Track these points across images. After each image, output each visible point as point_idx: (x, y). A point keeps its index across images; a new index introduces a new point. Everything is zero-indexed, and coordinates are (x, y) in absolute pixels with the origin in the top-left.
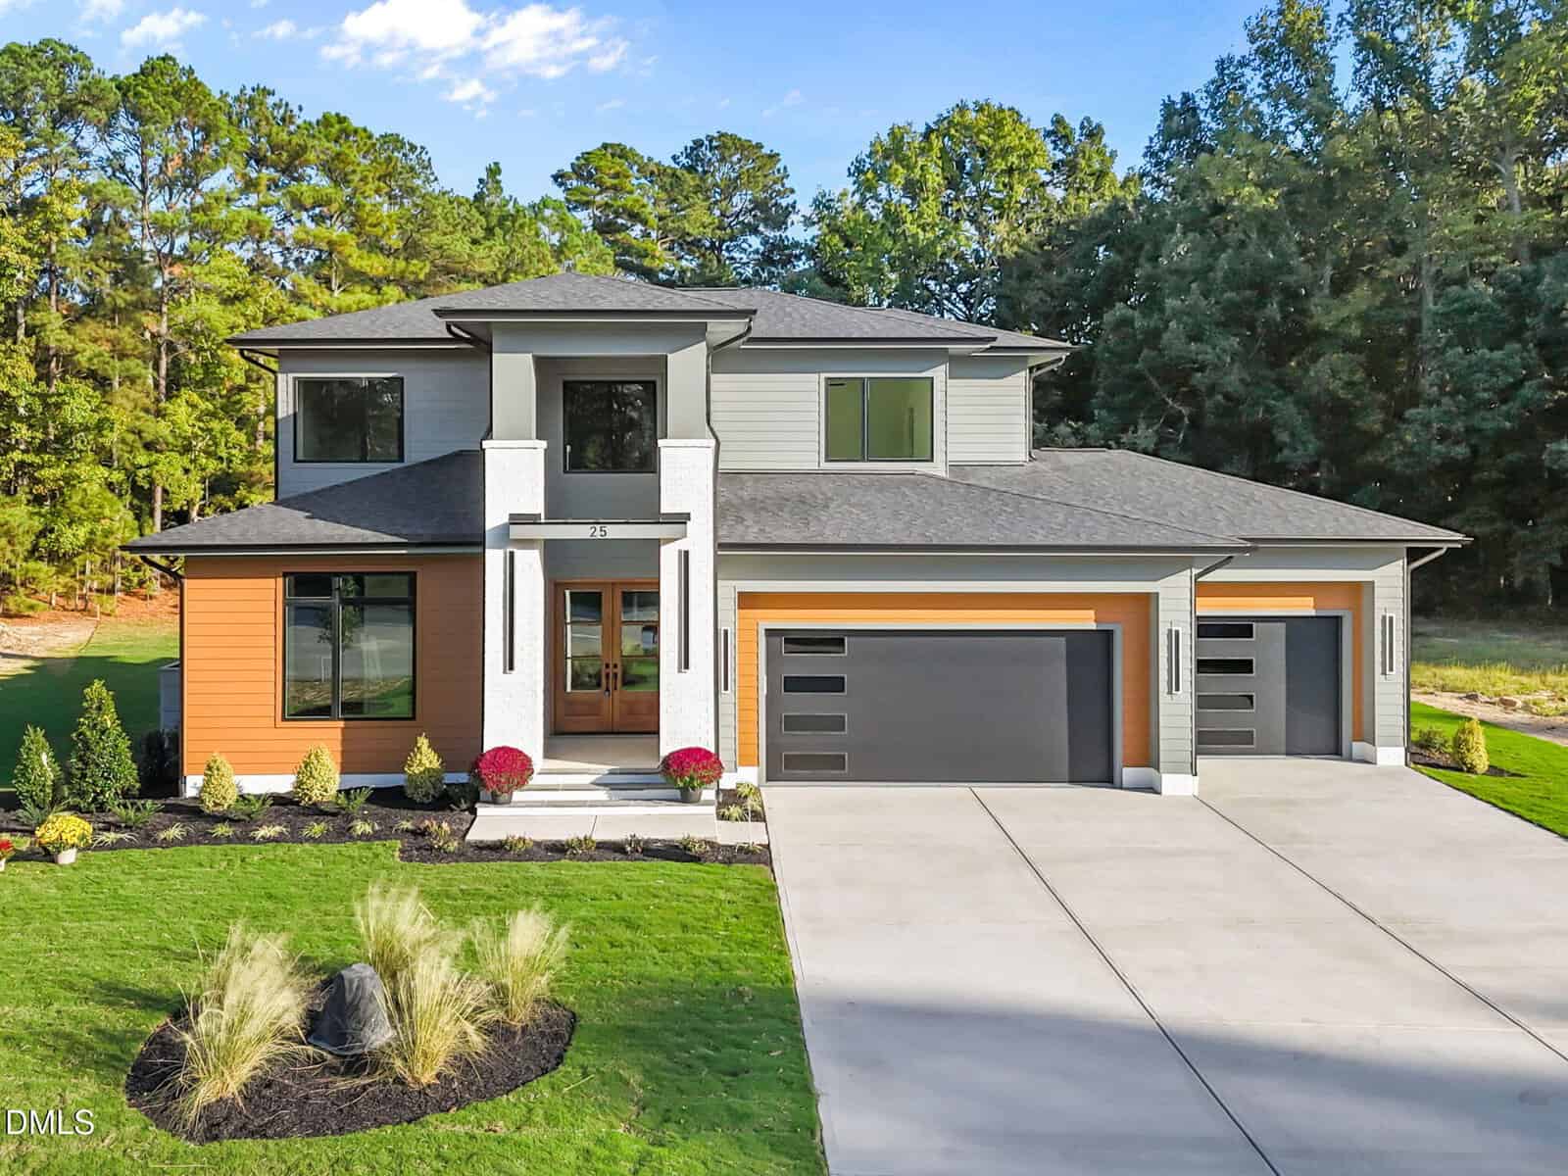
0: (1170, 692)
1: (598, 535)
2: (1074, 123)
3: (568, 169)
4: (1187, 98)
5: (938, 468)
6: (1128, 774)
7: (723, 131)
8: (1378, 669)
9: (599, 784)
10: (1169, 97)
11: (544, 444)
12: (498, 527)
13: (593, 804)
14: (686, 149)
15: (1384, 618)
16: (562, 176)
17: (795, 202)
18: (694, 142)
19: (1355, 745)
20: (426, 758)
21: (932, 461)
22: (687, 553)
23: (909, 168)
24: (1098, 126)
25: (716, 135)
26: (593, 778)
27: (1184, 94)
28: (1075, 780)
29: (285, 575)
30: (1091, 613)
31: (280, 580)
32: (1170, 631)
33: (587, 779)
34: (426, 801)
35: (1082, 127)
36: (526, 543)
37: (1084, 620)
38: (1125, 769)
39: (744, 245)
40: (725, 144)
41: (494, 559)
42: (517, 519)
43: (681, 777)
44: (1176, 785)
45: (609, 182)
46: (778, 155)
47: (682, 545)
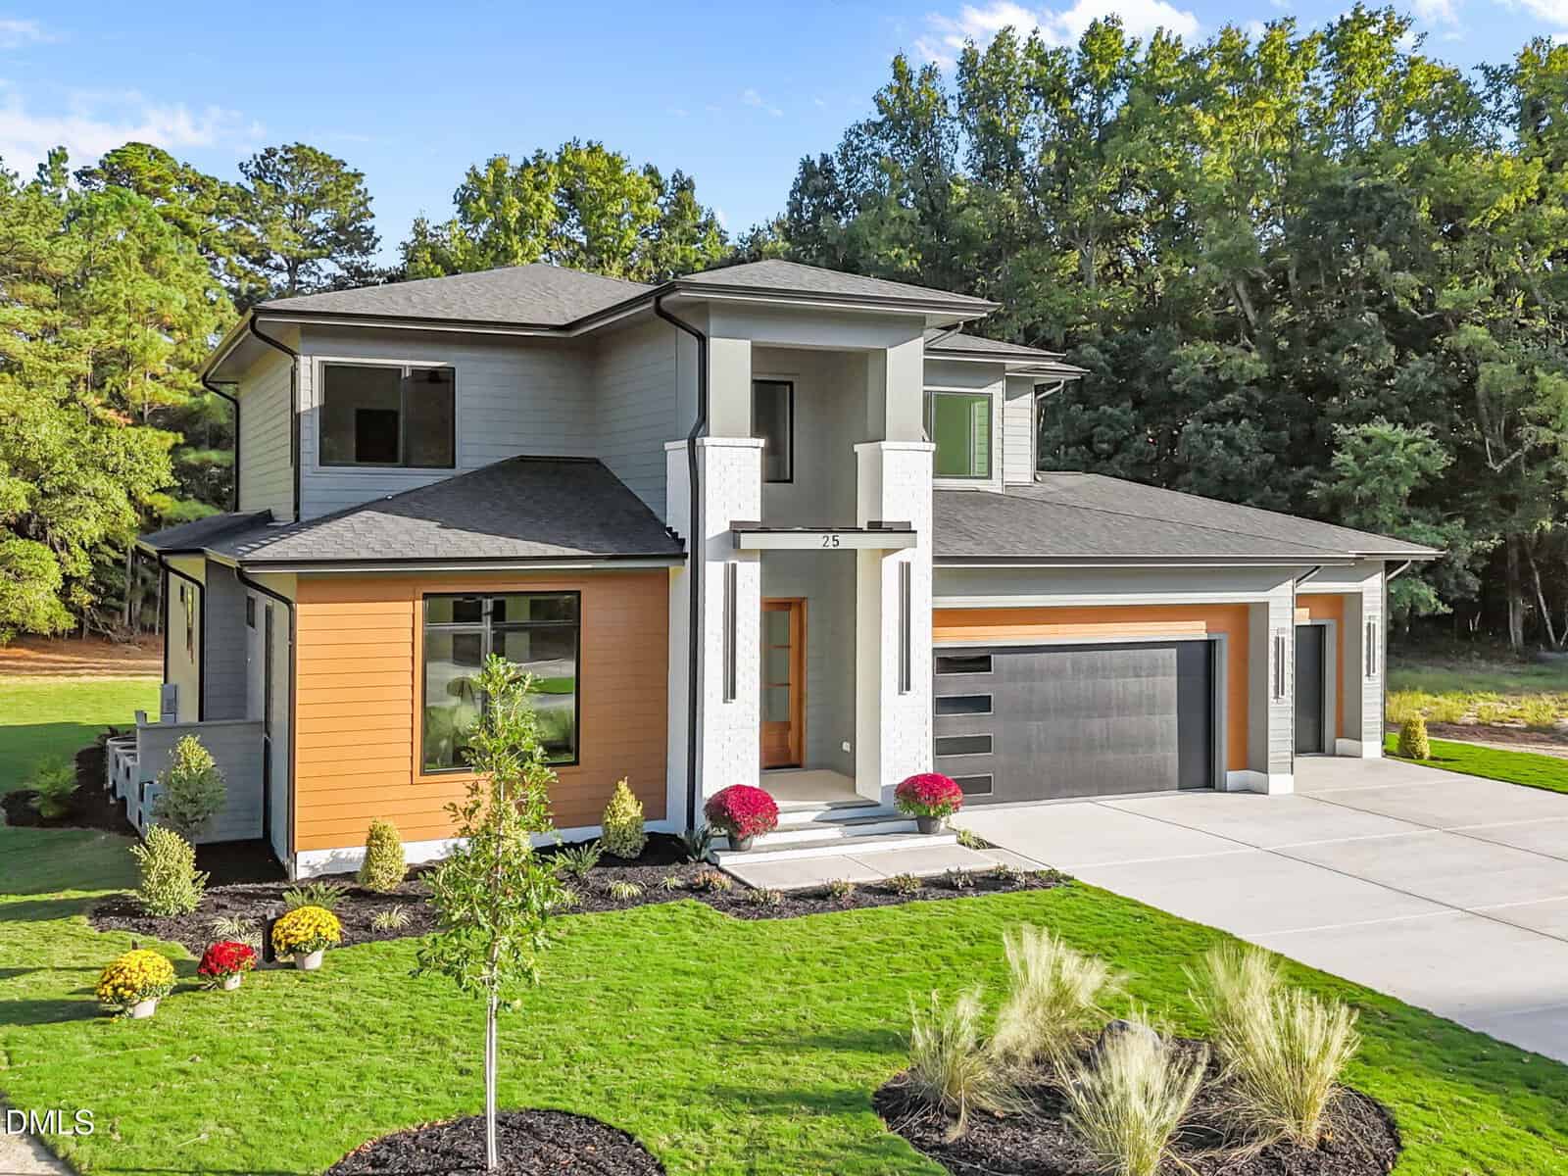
0: (1277, 697)
1: (830, 545)
2: (666, 175)
3: (96, 166)
4: (825, 159)
5: (994, 486)
6: (1233, 777)
7: (301, 142)
8: (1365, 672)
9: (824, 821)
10: (808, 157)
11: (762, 442)
12: (718, 536)
13: (826, 844)
14: (255, 157)
15: (1369, 624)
16: (85, 174)
17: (373, 228)
18: (267, 151)
19: (1338, 741)
20: (627, 808)
21: (991, 478)
22: (908, 565)
23: (524, 200)
24: (690, 181)
25: (294, 146)
26: (814, 815)
27: (823, 155)
28: (1182, 788)
29: (426, 596)
30: (1202, 625)
31: (419, 604)
32: (1278, 638)
33: (808, 817)
34: (634, 855)
35: (674, 179)
36: (748, 555)
37: (1195, 630)
38: (1229, 773)
39: (314, 269)
40: (301, 156)
41: (713, 573)
42: (738, 529)
43: (936, 805)
44: (1280, 783)
45: (150, 186)
46: (363, 175)
47: (904, 556)
